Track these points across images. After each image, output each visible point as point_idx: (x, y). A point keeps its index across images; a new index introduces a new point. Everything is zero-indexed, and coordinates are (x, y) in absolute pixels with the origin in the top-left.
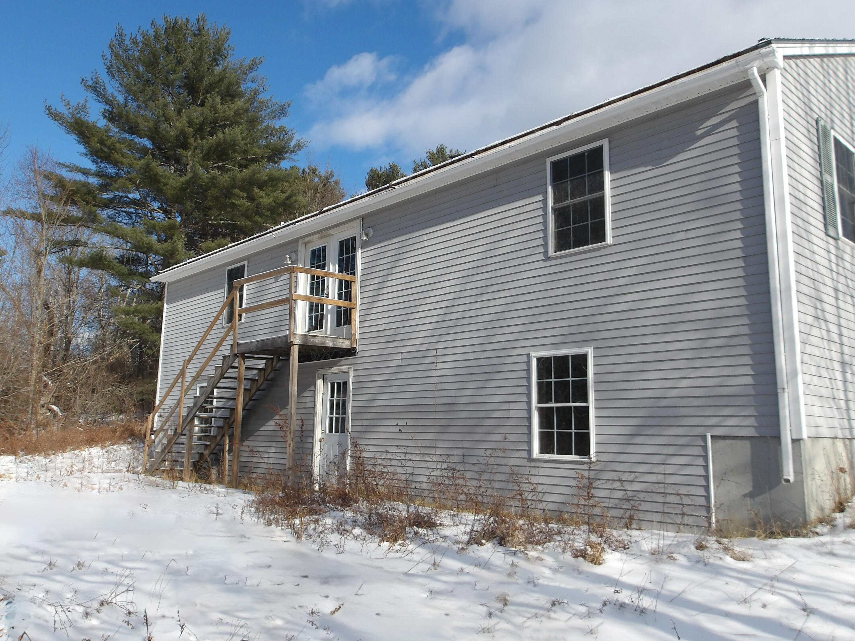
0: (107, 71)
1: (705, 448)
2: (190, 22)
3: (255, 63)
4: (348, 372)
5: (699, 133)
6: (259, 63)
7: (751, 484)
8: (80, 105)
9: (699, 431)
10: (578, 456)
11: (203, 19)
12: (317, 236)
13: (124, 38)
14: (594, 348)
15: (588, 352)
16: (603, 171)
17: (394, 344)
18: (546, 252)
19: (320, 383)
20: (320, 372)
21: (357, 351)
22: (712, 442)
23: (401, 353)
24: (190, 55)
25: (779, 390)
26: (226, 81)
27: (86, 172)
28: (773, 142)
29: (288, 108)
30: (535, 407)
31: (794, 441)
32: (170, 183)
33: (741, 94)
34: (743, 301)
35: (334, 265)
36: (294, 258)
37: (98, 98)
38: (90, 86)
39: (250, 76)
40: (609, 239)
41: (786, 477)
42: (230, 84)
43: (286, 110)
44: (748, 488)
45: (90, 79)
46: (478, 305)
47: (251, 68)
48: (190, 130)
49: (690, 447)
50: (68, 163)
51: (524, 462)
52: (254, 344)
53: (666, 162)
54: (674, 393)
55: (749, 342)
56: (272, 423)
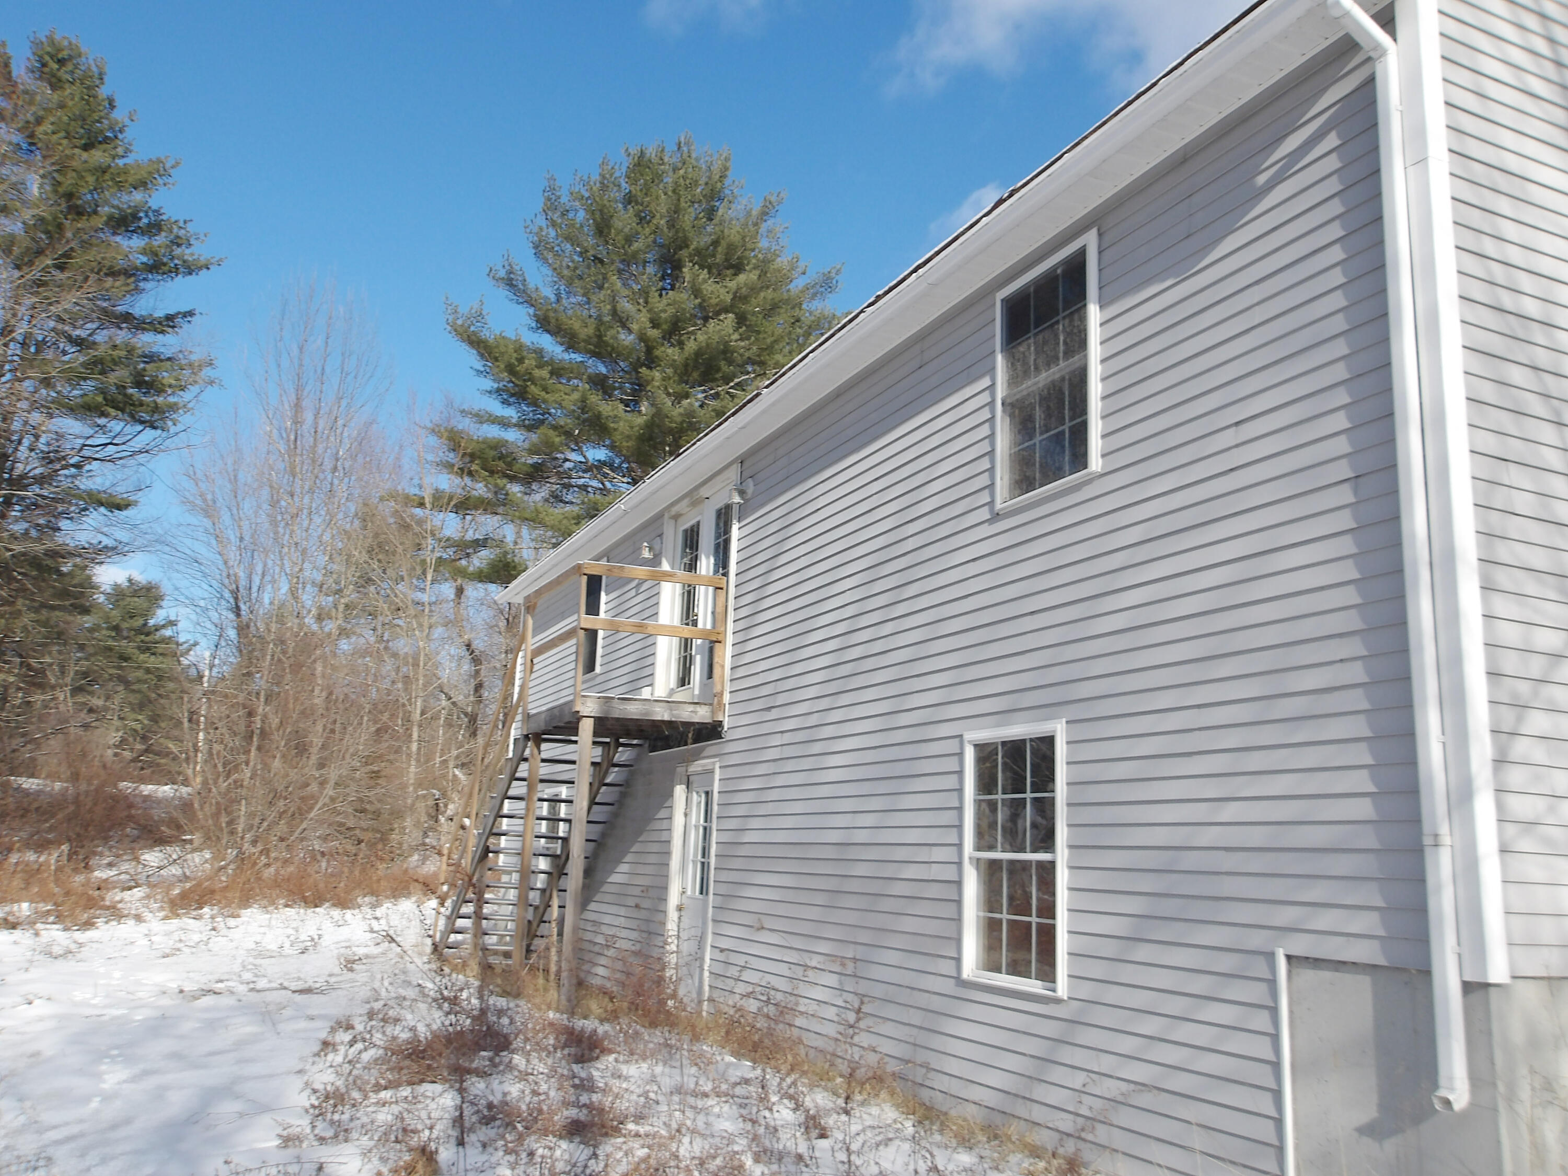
0: (534, 251)
1: (1272, 983)
2: (666, 150)
3: (770, 203)
4: (712, 772)
5: (1262, 179)
6: (779, 203)
7: (1374, 1099)
8: (473, 311)
9: (1256, 940)
10: (1039, 982)
11: (687, 144)
12: (686, 502)
13: (558, 194)
14: (1067, 722)
15: (1054, 731)
16: (1085, 305)
17: (774, 714)
18: (991, 503)
19: (680, 791)
20: (680, 770)
21: (726, 729)
22: (1289, 973)
23: (782, 732)
24: (661, 206)
25: (1427, 841)
26: (724, 243)
27: (504, 423)
28: (1411, 170)
29: (837, 277)
30: (970, 858)
31: (1468, 988)
32: (620, 429)
33: (1345, 67)
34: (1351, 596)
35: (708, 557)
36: (657, 547)
37: (515, 298)
38: (503, 279)
39: (764, 227)
40: (1096, 462)
41: (1442, 1093)
42: (731, 248)
43: (834, 282)
44: (1368, 1112)
45: (500, 268)
46: (888, 628)
47: (764, 214)
48: (654, 333)
49: (1241, 981)
50: (476, 408)
51: (948, 986)
52: (543, 716)
53: (1200, 262)
54: (1207, 837)
55: (1365, 705)
56: (623, 868)
